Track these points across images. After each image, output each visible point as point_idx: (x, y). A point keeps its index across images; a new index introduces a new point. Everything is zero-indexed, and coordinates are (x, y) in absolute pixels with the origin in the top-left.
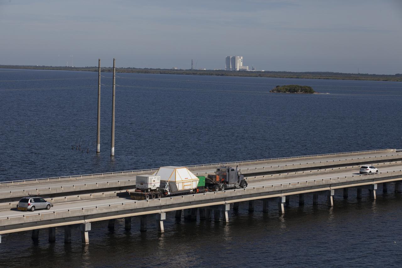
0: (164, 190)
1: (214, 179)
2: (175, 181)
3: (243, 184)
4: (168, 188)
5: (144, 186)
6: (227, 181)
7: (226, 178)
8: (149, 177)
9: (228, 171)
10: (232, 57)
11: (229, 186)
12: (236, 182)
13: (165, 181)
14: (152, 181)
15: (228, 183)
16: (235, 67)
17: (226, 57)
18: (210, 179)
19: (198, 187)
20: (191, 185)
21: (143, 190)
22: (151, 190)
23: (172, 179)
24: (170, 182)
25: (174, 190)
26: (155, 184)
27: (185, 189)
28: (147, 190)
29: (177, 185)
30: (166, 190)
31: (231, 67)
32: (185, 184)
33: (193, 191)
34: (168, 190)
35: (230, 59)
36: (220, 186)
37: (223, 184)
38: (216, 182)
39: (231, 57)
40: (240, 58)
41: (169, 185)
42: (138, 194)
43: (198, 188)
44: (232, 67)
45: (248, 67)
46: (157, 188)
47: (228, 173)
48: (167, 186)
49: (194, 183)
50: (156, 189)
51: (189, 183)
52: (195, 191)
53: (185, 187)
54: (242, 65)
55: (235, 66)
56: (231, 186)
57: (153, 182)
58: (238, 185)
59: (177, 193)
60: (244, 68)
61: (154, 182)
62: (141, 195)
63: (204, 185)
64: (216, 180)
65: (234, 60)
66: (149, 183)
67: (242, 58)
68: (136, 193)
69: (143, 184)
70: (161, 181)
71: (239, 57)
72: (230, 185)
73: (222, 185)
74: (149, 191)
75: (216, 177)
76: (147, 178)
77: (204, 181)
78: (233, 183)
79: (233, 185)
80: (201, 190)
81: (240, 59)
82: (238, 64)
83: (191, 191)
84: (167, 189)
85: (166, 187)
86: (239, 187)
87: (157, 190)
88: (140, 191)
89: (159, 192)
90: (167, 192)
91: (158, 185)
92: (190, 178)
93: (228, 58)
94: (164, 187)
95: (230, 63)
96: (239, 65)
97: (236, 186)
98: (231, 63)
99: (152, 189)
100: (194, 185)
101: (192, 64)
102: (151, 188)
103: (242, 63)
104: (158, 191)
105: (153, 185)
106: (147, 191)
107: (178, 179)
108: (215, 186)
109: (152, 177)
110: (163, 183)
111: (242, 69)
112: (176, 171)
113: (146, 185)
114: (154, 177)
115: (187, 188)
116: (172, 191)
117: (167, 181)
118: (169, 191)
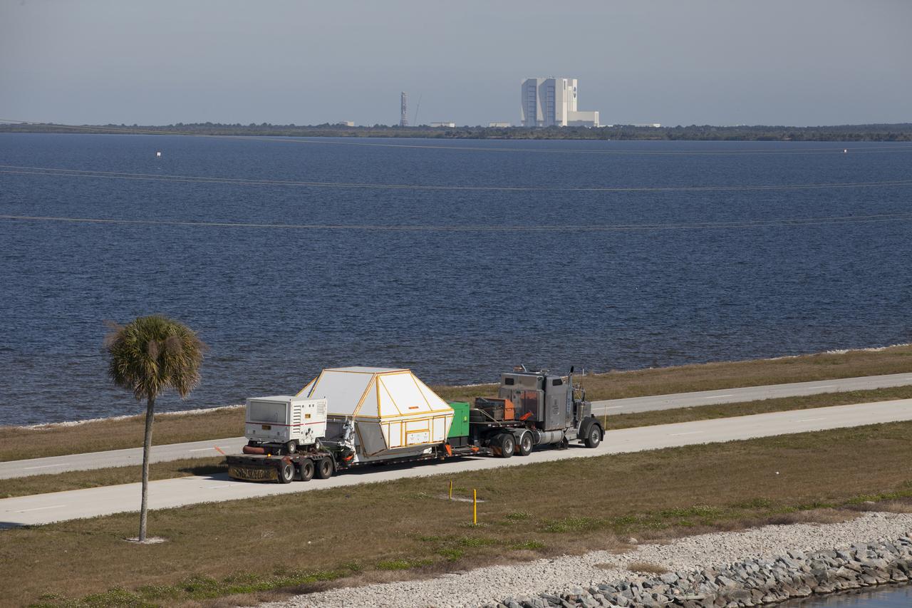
0: (340, 448)
1: (497, 413)
2: (376, 415)
3: (591, 433)
4: (353, 441)
5: (272, 433)
6: (541, 420)
7: (535, 411)
8: (293, 403)
9: (544, 387)
10: (544, 79)
11: (546, 436)
12: (568, 425)
13: (343, 417)
14: (303, 416)
15: (541, 426)
16: (554, 117)
17: (524, 80)
18: (483, 411)
19: (451, 440)
20: (428, 430)
21: (270, 449)
22: (300, 448)
23: (367, 411)
24: (361, 421)
25: (373, 447)
26: (313, 427)
27: (409, 442)
28: (285, 448)
29: (385, 428)
30: (346, 448)
31: (540, 116)
32: (410, 426)
33: (433, 450)
34: (354, 449)
35: (536, 87)
36: (518, 437)
37: (525, 431)
38: (504, 422)
39: (539, 82)
40: (570, 84)
41: (358, 431)
42: (254, 460)
43: (448, 443)
44: (544, 113)
45: (597, 113)
46: (317, 440)
47: (541, 393)
48: (351, 434)
49: (439, 423)
50: (314, 446)
51: (423, 425)
52: (440, 453)
53: (409, 436)
54: (575, 109)
55: (554, 113)
56: (552, 436)
57: (303, 420)
58: (574, 436)
59: (382, 458)
60: (584, 117)
61: (308, 420)
62: (267, 464)
63: (467, 433)
64: (503, 416)
65: (550, 89)
66: (292, 423)
67: (575, 82)
68: (247, 458)
69: (272, 426)
70: (329, 417)
71: (566, 80)
72: (548, 434)
73: (522, 433)
74: (292, 449)
75: (503, 407)
76: (285, 406)
77: (466, 419)
78: (558, 426)
79: (558, 435)
80: (459, 450)
81: (570, 87)
82: (565, 105)
83: (426, 451)
84: (351, 444)
85: (347, 436)
86: (576, 443)
87: (318, 447)
88: (261, 450)
89: (324, 455)
90: (351, 454)
91: (320, 430)
92: (423, 408)
93: (530, 86)
94: (342, 437)
95: (535, 103)
96: (568, 111)
97: (568, 438)
98: (541, 102)
99: (301, 443)
100: (439, 433)
101: (403, 108)
102: (296, 441)
103: (575, 100)
104: (321, 450)
105: (304, 428)
106: (285, 450)
107: (387, 411)
108: (500, 435)
109: (301, 403)
110: (336, 424)
111: (580, 121)
112: (380, 383)
113: (281, 429)
114: (306, 403)
115: (416, 440)
116: (365, 451)
117: (351, 418)
118: (358, 453)
